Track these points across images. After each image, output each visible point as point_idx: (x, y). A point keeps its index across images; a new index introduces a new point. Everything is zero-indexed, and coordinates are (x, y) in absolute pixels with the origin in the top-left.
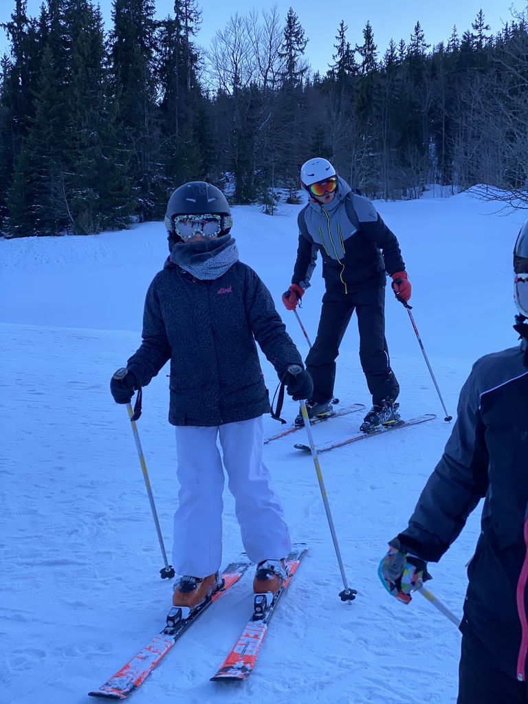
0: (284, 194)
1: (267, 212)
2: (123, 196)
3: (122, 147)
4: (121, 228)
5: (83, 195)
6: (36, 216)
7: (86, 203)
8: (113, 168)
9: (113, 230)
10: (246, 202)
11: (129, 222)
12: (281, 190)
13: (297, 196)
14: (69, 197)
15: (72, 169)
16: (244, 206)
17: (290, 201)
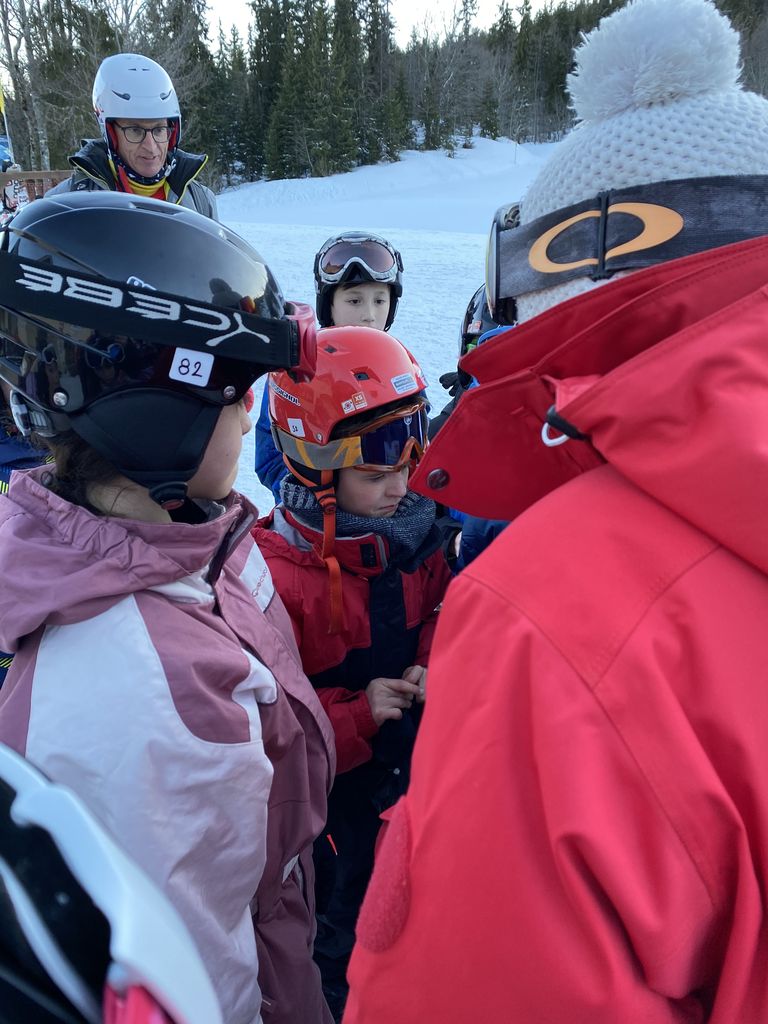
0: (461, 140)
1: (449, 156)
2: (346, 146)
3: (345, 106)
4: (346, 171)
5: (320, 146)
6: (286, 163)
7: (322, 152)
8: (340, 124)
9: (340, 172)
10: (434, 148)
11: (351, 166)
12: (459, 137)
13: (470, 141)
14: (310, 148)
15: (311, 126)
16: (432, 151)
17: (465, 146)
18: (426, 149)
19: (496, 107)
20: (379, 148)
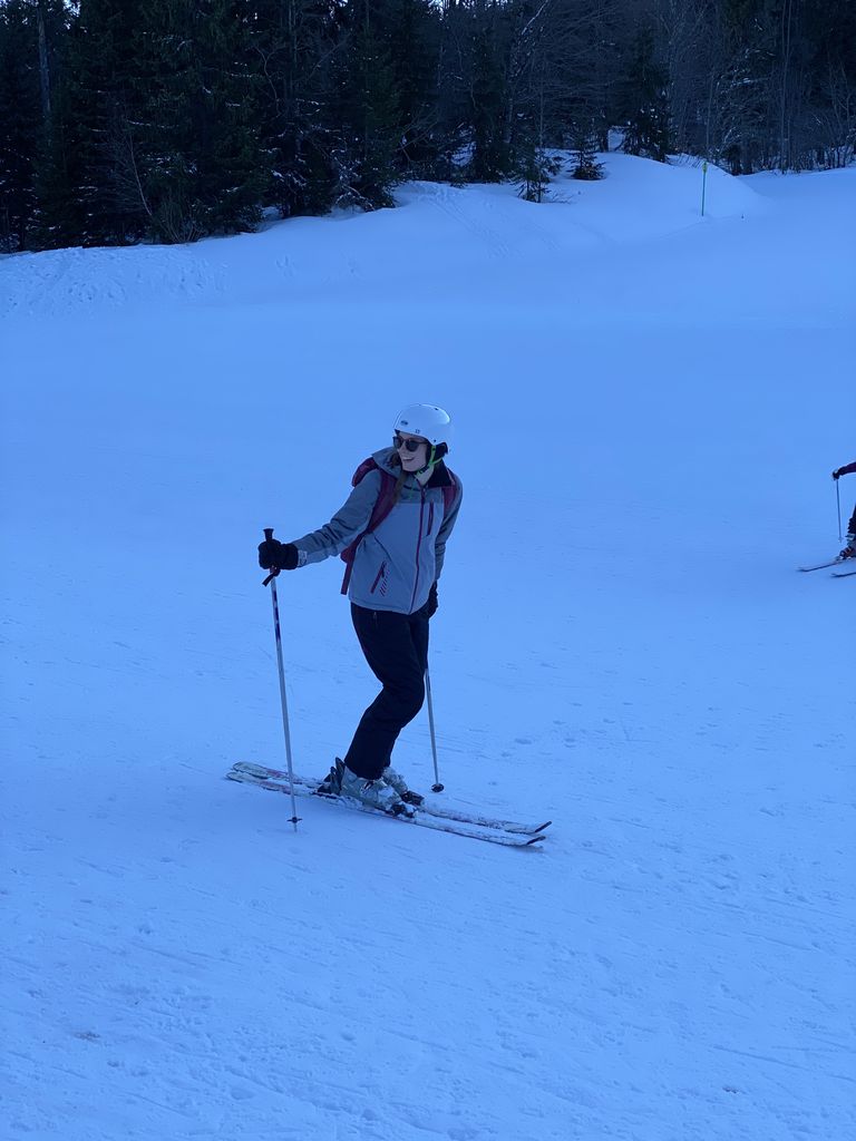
0: (568, 160)
1: (530, 197)
2: (240, 167)
4: (240, 229)
5: (165, 165)
6: (87, 207)
7: (172, 180)
8: (221, 111)
9: (226, 233)
10: (492, 178)
11: (255, 217)
12: (562, 153)
13: (595, 163)
14: (141, 170)
15: (148, 116)
16: (486, 186)
17: (580, 174)
18: (472, 180)
19: (662, 84)
20: (332, 175)
